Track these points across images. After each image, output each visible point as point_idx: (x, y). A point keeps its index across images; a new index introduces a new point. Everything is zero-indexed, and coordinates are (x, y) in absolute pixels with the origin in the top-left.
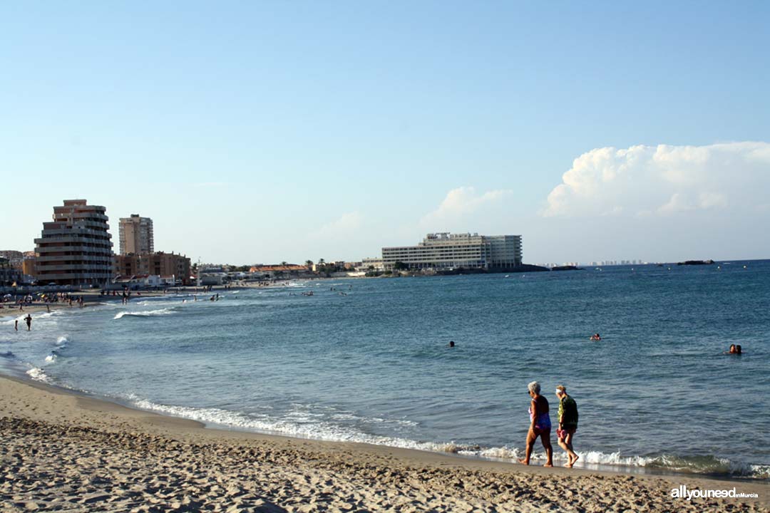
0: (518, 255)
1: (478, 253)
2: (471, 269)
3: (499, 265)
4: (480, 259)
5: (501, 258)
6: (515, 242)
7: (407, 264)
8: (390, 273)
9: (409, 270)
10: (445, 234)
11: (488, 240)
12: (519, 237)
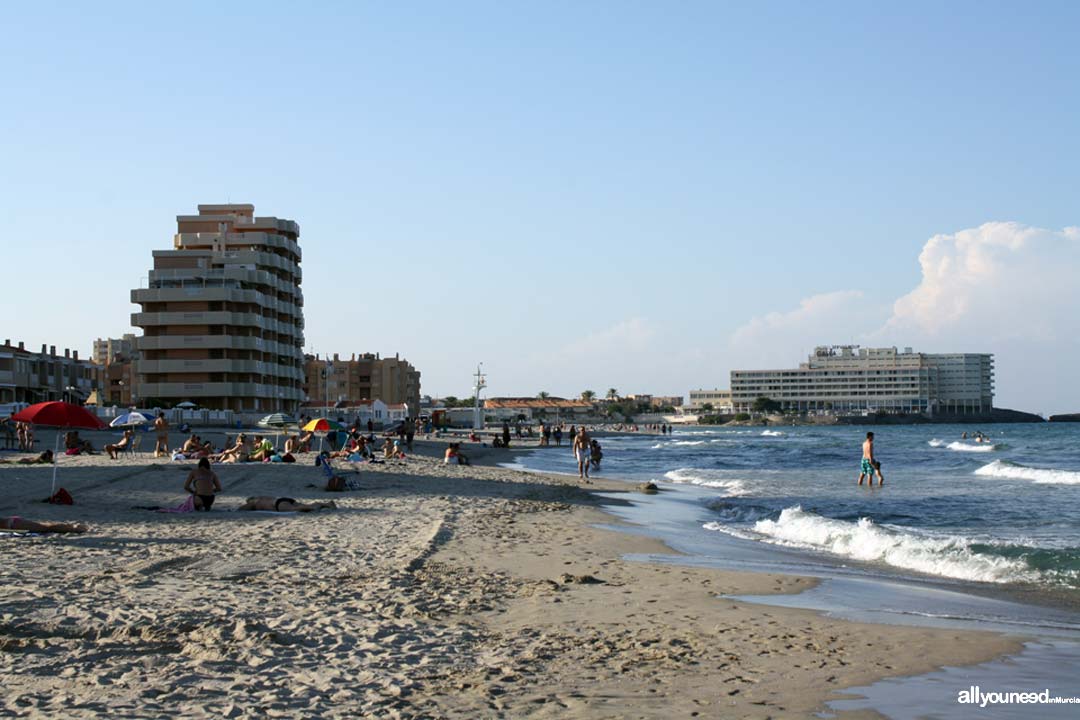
0: (986, 394)
1: (913, 385)
2: (902, 415)
3: (952, 408)
4: (917, 396)
5: (957, 396)
6: (981, 365)
7: (779, 403)
8: (745, 417)
9: (782, 412)
10: (850, 347)
11: (934, 362)
12: (988, 356)
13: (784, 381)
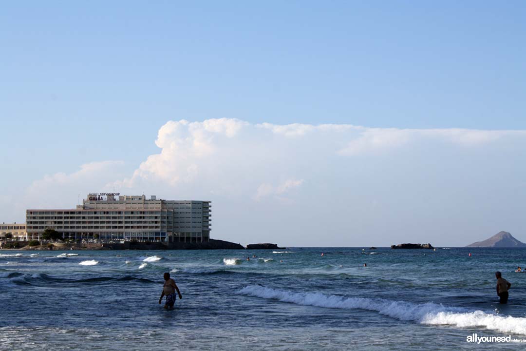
0: (205, 229)
1: (156, 222)
2: (148, 243)
3: (182, 239)
4: (159, 230)
5: (186, 230)
6: (203, 209)
7: (61, 233)
8: (36, 244)
9: (63, 240)
10: (113, 195)
11: (171, 206)
12: (207, 203)
13: (65, 218)
